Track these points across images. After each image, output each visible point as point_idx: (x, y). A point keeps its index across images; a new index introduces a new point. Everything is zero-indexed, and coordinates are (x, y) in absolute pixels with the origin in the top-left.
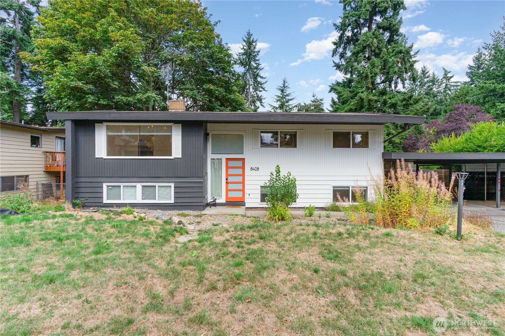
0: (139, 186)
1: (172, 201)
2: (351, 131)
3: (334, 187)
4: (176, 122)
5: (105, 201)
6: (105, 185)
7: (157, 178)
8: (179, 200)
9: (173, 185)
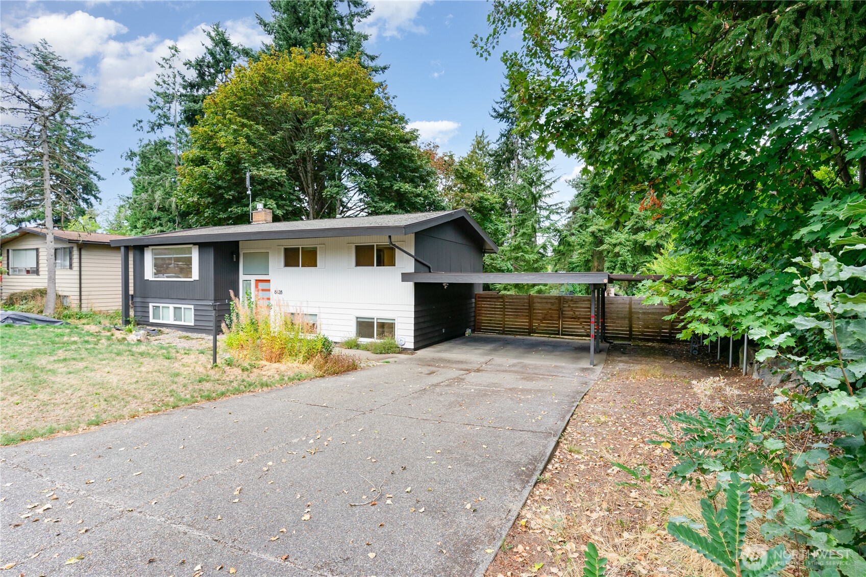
0: (171, 306)
1: (192, 324)
2: (375, 244)
3: (357, 318)
4: (195, 244)
5: (151, 320)
6: (151, 305)
7: (183, 299)
8: (198, 323)
9: (192, 307)
